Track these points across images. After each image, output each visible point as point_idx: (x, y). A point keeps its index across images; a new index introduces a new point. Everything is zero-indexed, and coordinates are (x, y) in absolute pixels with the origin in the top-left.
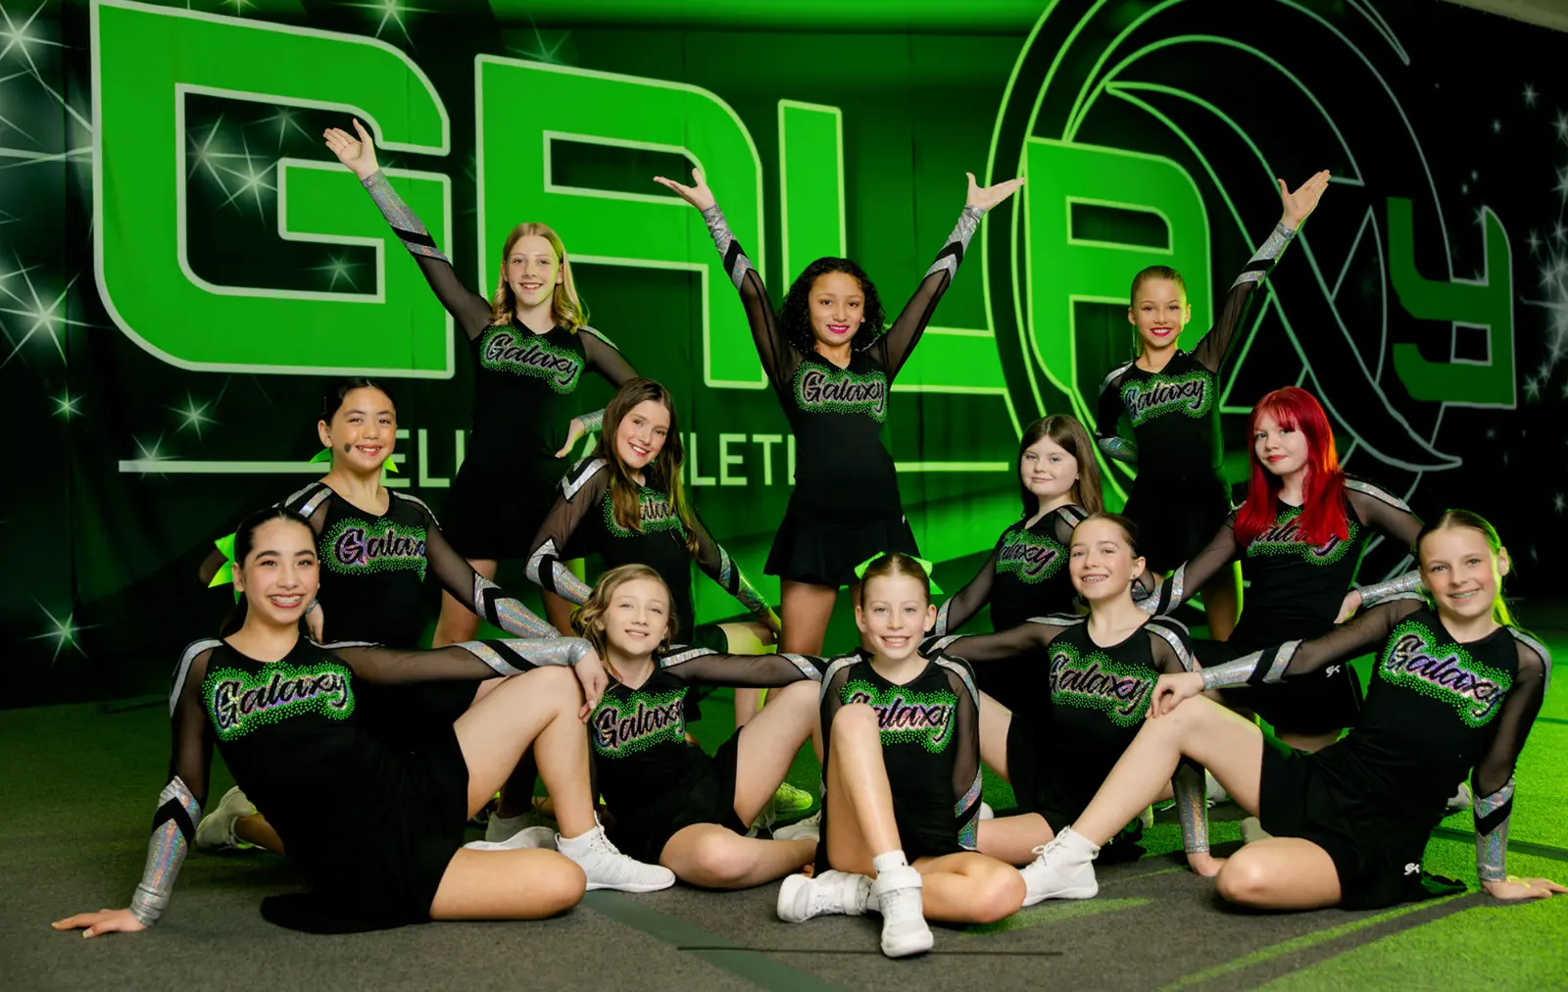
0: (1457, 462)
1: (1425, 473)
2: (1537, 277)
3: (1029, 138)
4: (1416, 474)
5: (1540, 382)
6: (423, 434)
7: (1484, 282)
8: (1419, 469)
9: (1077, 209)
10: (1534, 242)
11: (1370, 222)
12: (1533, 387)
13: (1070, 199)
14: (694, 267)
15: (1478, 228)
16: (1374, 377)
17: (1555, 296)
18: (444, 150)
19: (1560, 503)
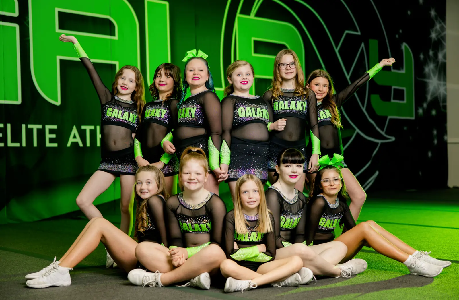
0: (393, 139)
1: (382, 144)
2: (423, 70)
3: (238, 15)
4: (377, 144)
5: (423, 109)
6: (9, 126)
7: (403, 72)
8: (379, 141)
9: (256, 43)
10: (422, 56)
11: (362, 50)
12: (421, 111)
13: (253, 39)
14: (113, 62)
15: (402, 51)
16: (363, 106)
17: (429, 77)
18: (16, 14)
19: (430, 154)
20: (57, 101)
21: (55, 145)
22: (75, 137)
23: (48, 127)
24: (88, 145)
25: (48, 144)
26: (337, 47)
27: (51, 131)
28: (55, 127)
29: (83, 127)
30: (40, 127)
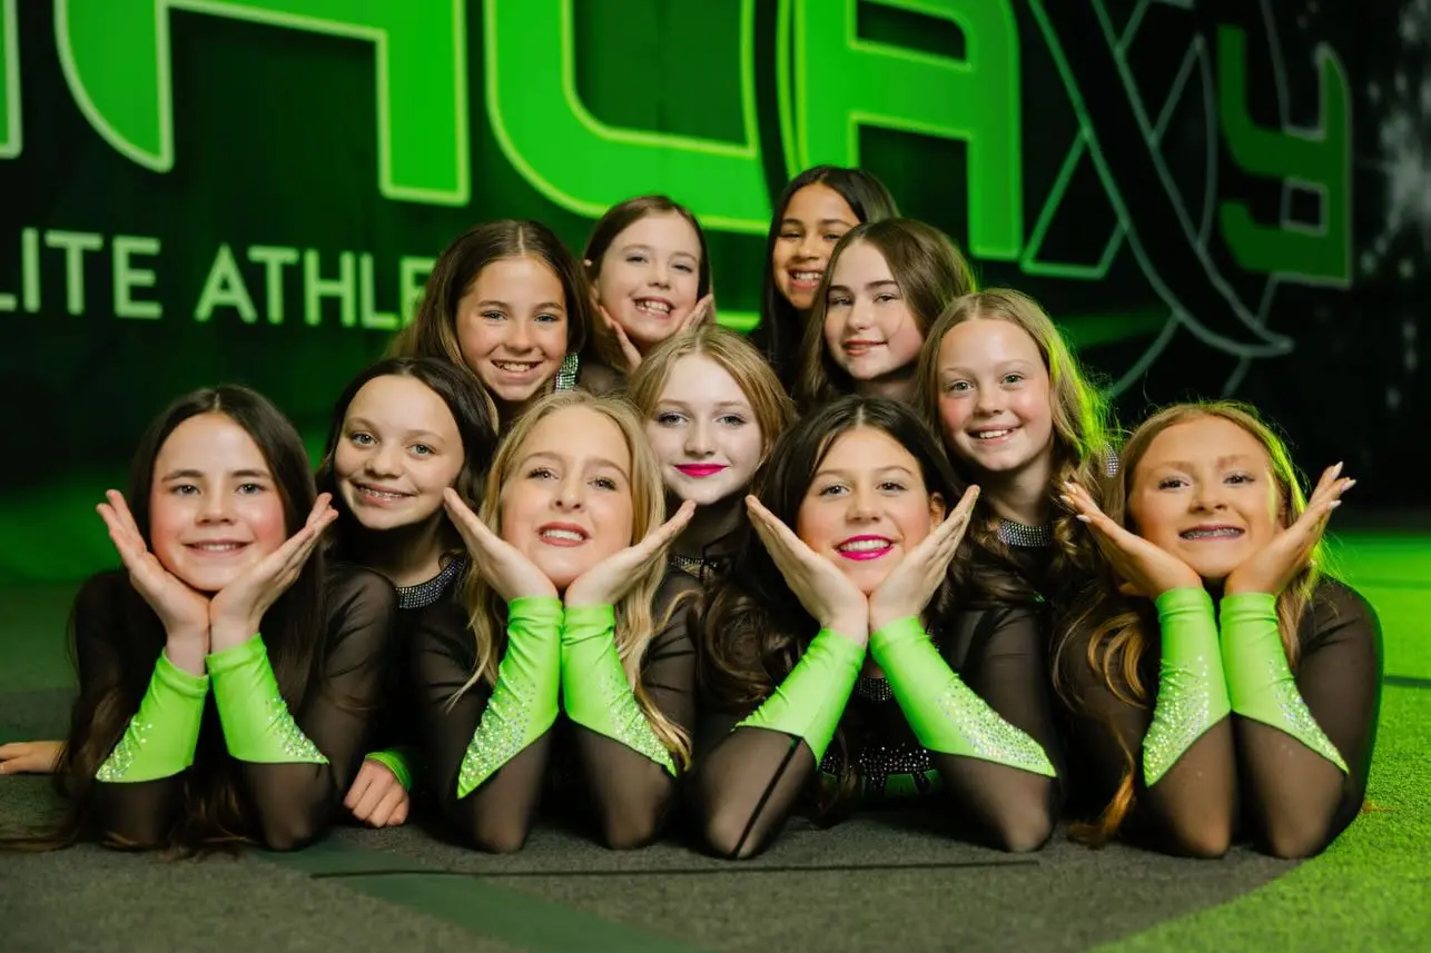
0: (1284, 345)
2: (1376, 133)
5: (1377, 258)
7: (1318, 135)
8: (1244, 351)
11: (1198, 56)
12: (1369, 263)
15: (1316, 74)
16: (1197, 234)
17: (1393, 157)
20: (154, 149)
21: (151, 310)
22: (225, 285)
23: (124, 246)
24: (275, 312)
25: (125, 307)
26: (1119, 37)
27: (137, 261)
28: (149, 246)
29: (257, 254)
30: (94, 242)
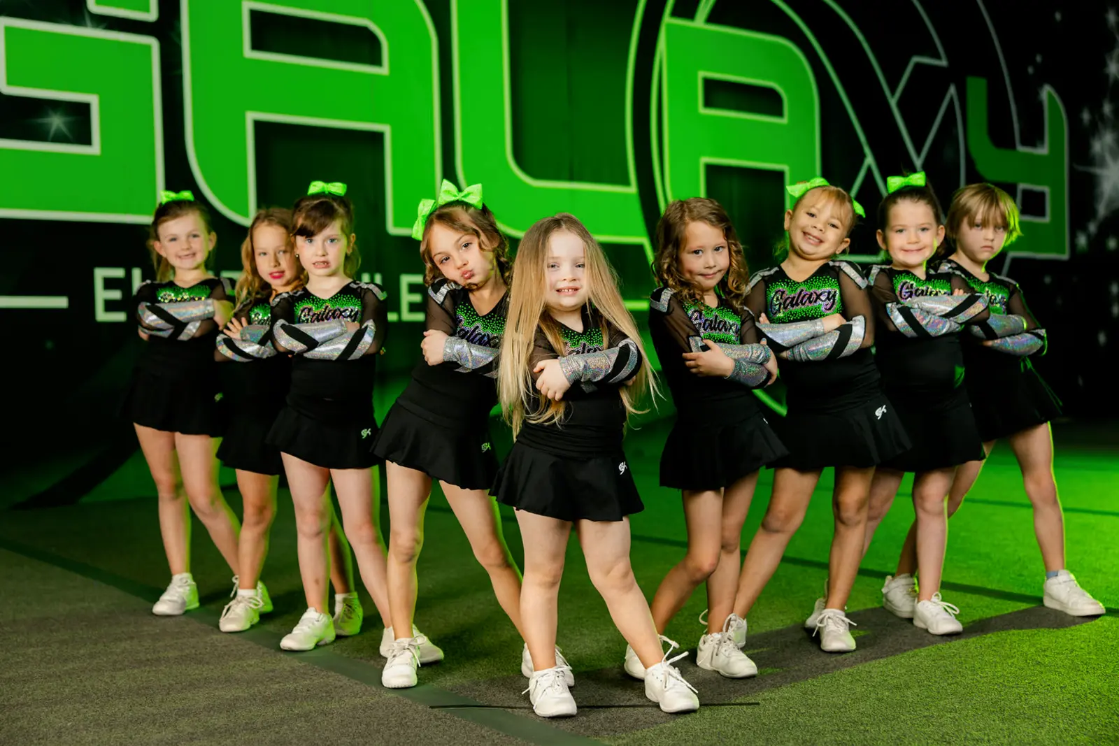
2: (1088, 146)
3: (667, 19)
5: (1089, 236)
7: (1043, 151)
10: (1086, 116)
11: (952, 100)
12: (1082, 241)
13: (702, 74)
14: (377, 128)
15: (1040, 106)
17: (1103, 164)
18: (152, 15)
19: (1102, 338)
26: (893, 92)
